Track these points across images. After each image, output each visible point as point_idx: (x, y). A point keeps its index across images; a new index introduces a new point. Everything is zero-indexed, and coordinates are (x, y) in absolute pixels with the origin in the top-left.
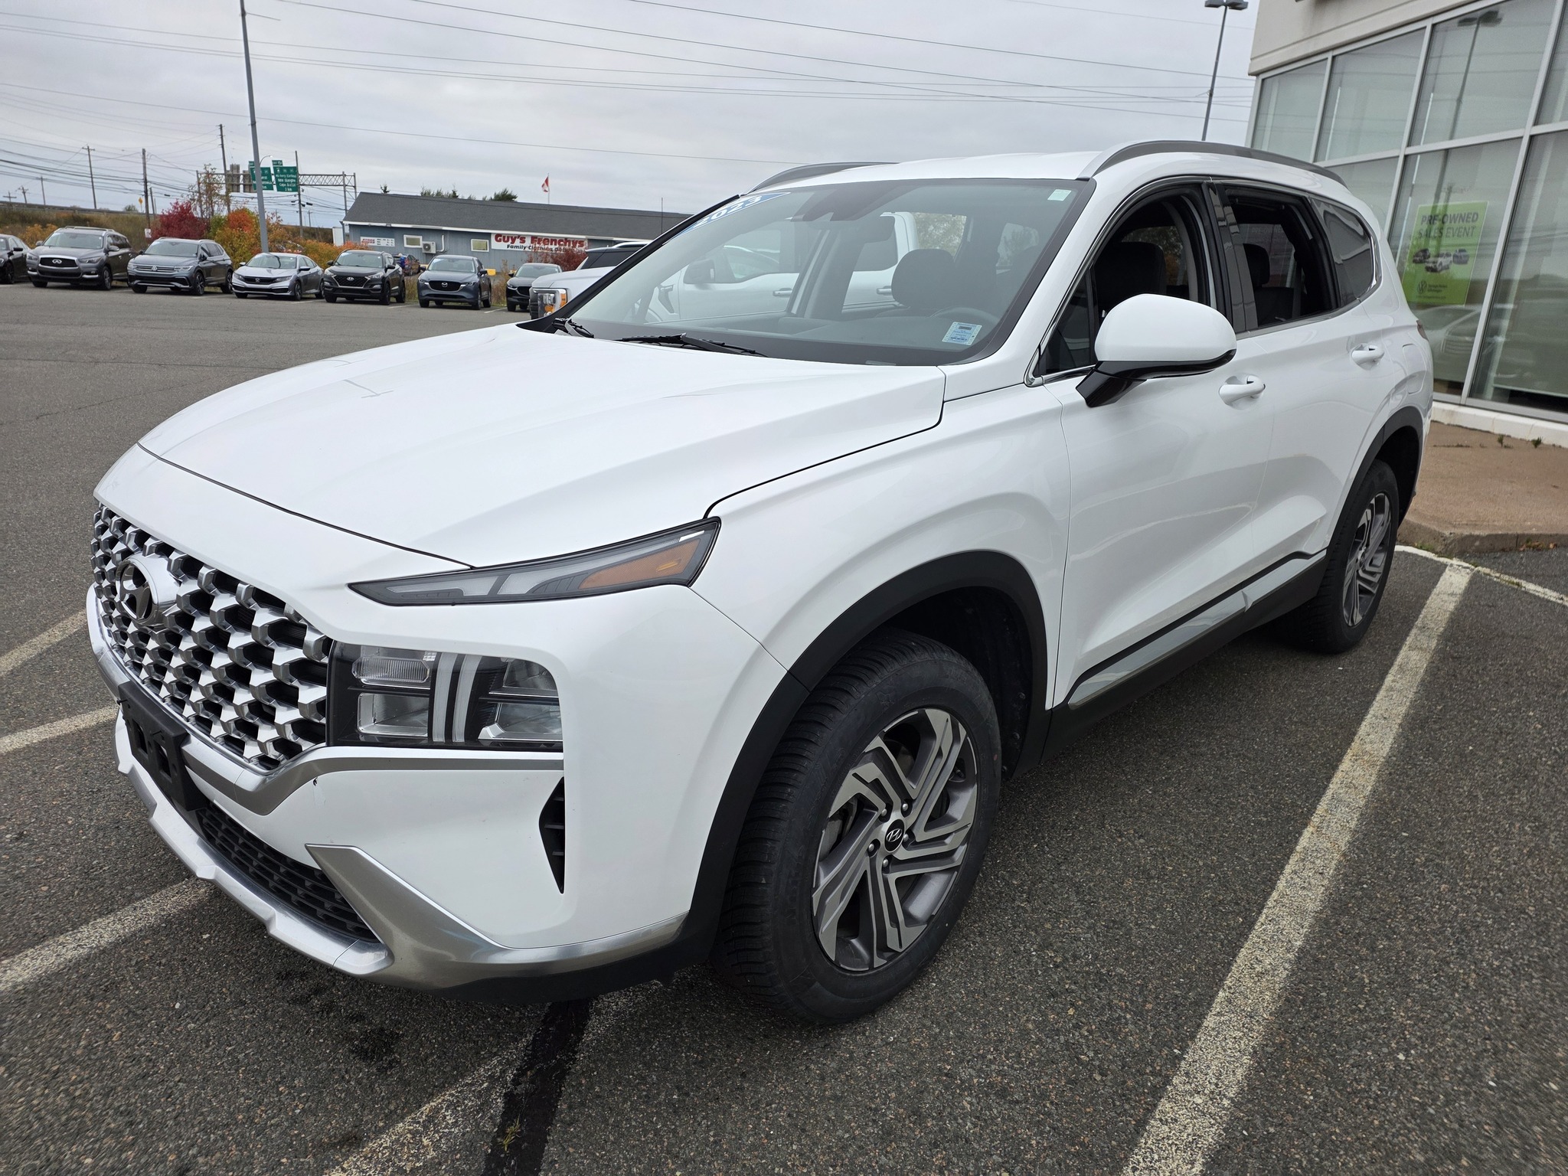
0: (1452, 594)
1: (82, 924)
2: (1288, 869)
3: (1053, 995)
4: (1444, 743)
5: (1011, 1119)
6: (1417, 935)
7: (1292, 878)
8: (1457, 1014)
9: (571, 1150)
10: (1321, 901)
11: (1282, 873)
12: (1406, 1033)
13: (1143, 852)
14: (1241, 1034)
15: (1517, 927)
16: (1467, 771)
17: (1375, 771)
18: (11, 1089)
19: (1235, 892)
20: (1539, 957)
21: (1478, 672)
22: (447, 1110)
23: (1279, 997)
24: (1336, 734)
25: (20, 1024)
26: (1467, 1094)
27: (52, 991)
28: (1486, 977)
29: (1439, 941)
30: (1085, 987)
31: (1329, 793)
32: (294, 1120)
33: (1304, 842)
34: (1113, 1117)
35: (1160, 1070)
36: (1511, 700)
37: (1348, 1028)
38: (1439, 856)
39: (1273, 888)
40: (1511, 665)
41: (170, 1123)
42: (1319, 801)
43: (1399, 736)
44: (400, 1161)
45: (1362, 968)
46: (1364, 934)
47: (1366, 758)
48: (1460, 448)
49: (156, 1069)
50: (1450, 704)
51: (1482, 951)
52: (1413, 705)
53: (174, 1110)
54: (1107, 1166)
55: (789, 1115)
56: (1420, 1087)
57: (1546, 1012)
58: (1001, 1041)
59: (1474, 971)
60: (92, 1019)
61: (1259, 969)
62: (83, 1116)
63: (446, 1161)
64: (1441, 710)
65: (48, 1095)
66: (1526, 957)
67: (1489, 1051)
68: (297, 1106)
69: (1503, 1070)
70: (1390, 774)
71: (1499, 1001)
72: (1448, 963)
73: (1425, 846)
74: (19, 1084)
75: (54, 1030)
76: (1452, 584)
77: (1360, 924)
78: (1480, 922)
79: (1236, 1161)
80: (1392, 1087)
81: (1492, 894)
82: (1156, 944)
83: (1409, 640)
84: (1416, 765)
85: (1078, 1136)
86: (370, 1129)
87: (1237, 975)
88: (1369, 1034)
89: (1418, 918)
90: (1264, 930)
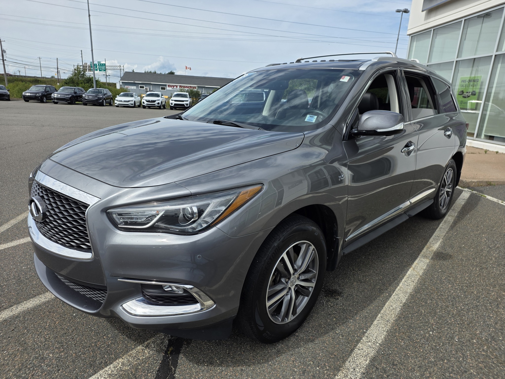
0: (464, 199)
1: (46, 292)
2: (403, 280)
3: (330, 315)
4: (455, 244)
5: (315, 348)
6: (440, 299)
7: (404, 283)
8: (449, 321)
9: (187, 355)
10: (412, 289)
11: (401, 281)
12: (433, 326)
13: (360, 275)
14: (383, 326)
15: (471, 297)
16: (461, 252)
17: (433, 252)
18: (29, 336)
19: (387, 286)
20: (476, 306)
21: (469, 223)
22: (152, 344)
23: (397, 316)
24: (422, 241)
25: (30, 319)
26: (449, 343)
27: (38, 310)
28: (459, 311)
29: (446, 301)
30: (339, 313)
31: (418, 258)
32: (108, 346)
33: (409, 272)
34: (344, 348)
35: (359, 336)
36: (478, 231)
37: (416, 325)
38: (449, 276)
39: (398, 286)
40: (479, 221)
41: (73, 346)
42: (415, 261)
43: (442, 242)
44: (139, 356)
45: (422, 308)
46: (424, 299)
47: (430, 248)
48: (472, 154)
49: (69, 332)
50: (459, 232)
51: (459, 304)
52: (447, 233)
53: (74, 343)
54: (341, 361)
55: (250, 346)
56: (435, 341)
57: (476, 321)
58: (313, 327)
59: (456, 309)
60: (50, 318)
61: (391, 308)
62: (49, 343)
63: (152, 357)
64: (455, 234)
65: (39, 338)
66: (472, 306)
67: (457, 331)
68: (109, 342)
69: (461, 337)
70: (438, 253)
71: (462, 318)
72: (448, 307)
73: (446, 274)
74: (30, 335)
75: (39, 321)
76: (464, 196)
77: (423, 296)
78: (459, 296)
79: (379, 360)
80: (427, 341)
81: (464, 287)
82: (361, 301)
84: (446, 250)
85: (334, 353)
86: (130, 348)
87: (385, 310)
88: (422, 326)
89: (441, 294)
90: (394, 297)
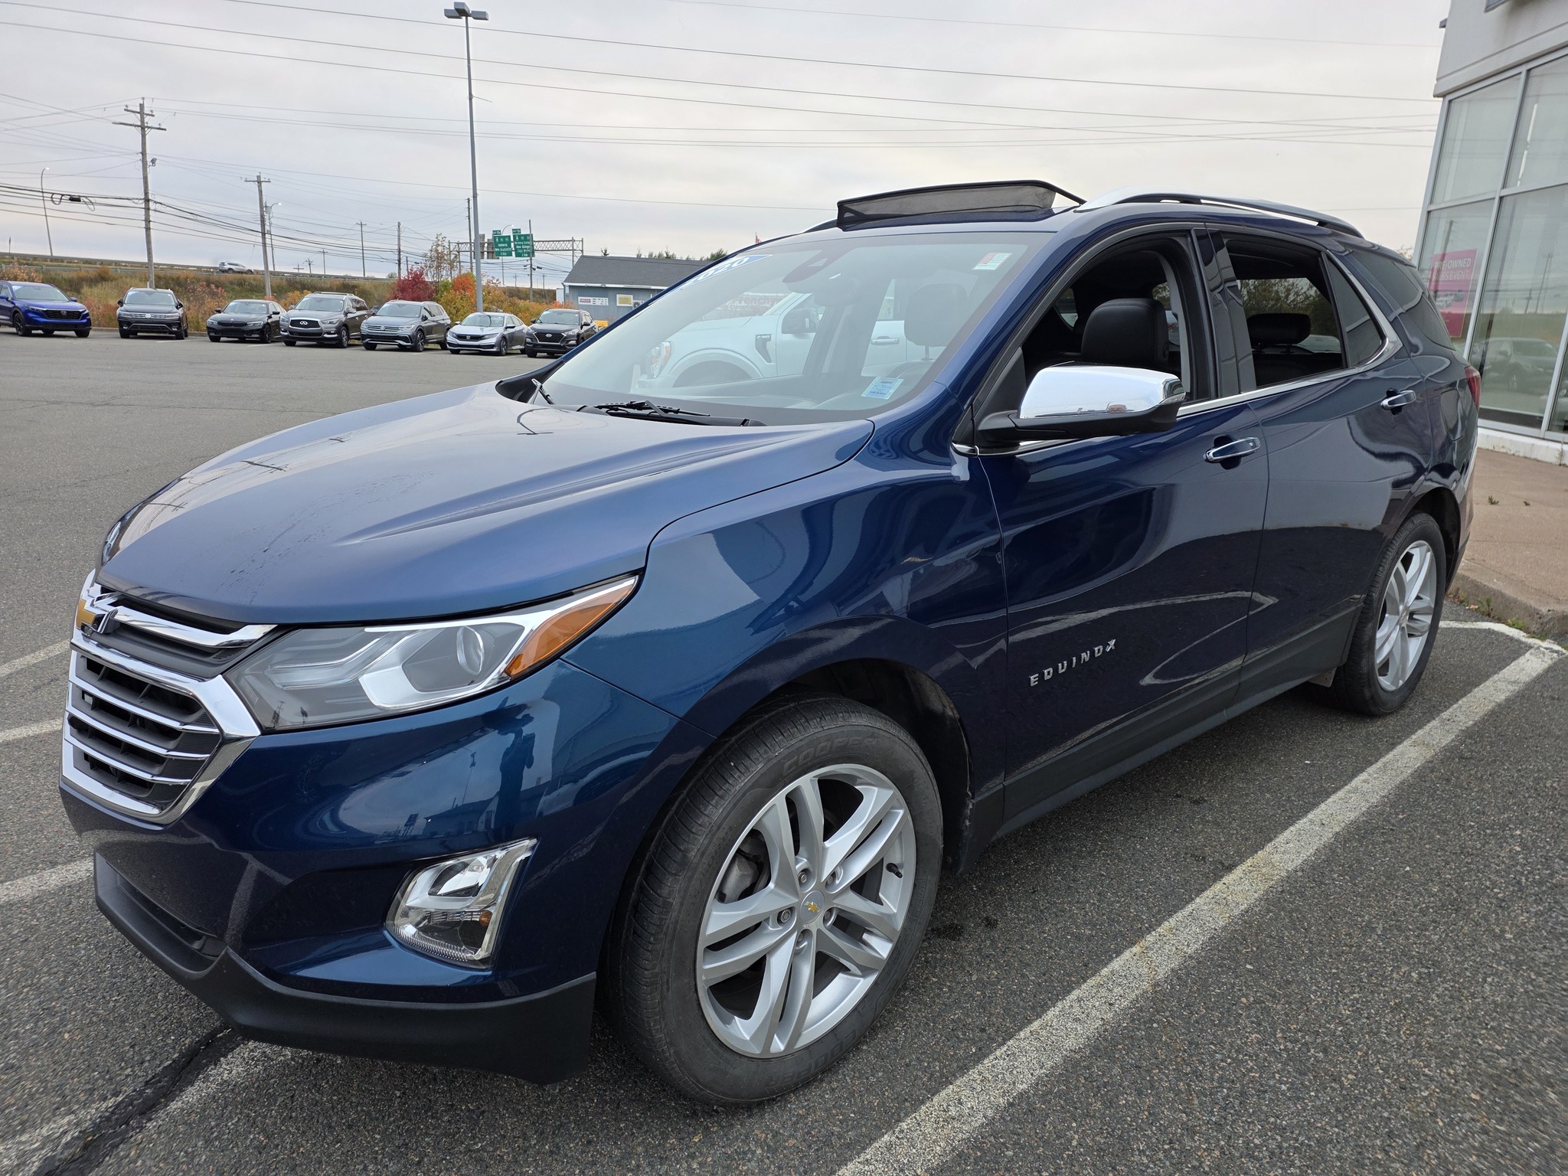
0: (1515, 682)
2: (1075, 994)
4: (1377, 860)
6: (1178, 1093)
7: (1071, 1007)
10: (1088, 1038)
11: (1062, 999)
15: (1316, 1098)
16: (1384, 896)
17: (1263, 887)
19: (991, 1016)
20: (1319, 1140)
21: (1481, 777)
23: (954, 1149)
24: (1248, 839)
28: (1232, 1158)
29: (1202, 1104)
31: (1189, 908)
33: (1116, 964)
36: (1503, 814)
38: (1274, 997)
39: (1038, 1017)
40: (1532, 771)
42: (1171, 916)
43: (1325, 848)
45: (1078, 1127)
46: (1112, 1085)
47: (1264, 870)
50: (1418, 813)
51: (1253, 1122)
52: (1368, 813)
61: (953, 1112)
64: (1402, 820)
66: (1301, 1138)
70: (1282, 892)
72: (1195, 1133)
73: (1265, 984)
76: (1522, 670)
77: (1116, 1070)
78: (1271, 1086)
81: (1312, 1051)
83: (1420, 732)
84: (1322, 883)
87: (922, 1117)
89: (1195, 1071)
90: (993, 1066)
